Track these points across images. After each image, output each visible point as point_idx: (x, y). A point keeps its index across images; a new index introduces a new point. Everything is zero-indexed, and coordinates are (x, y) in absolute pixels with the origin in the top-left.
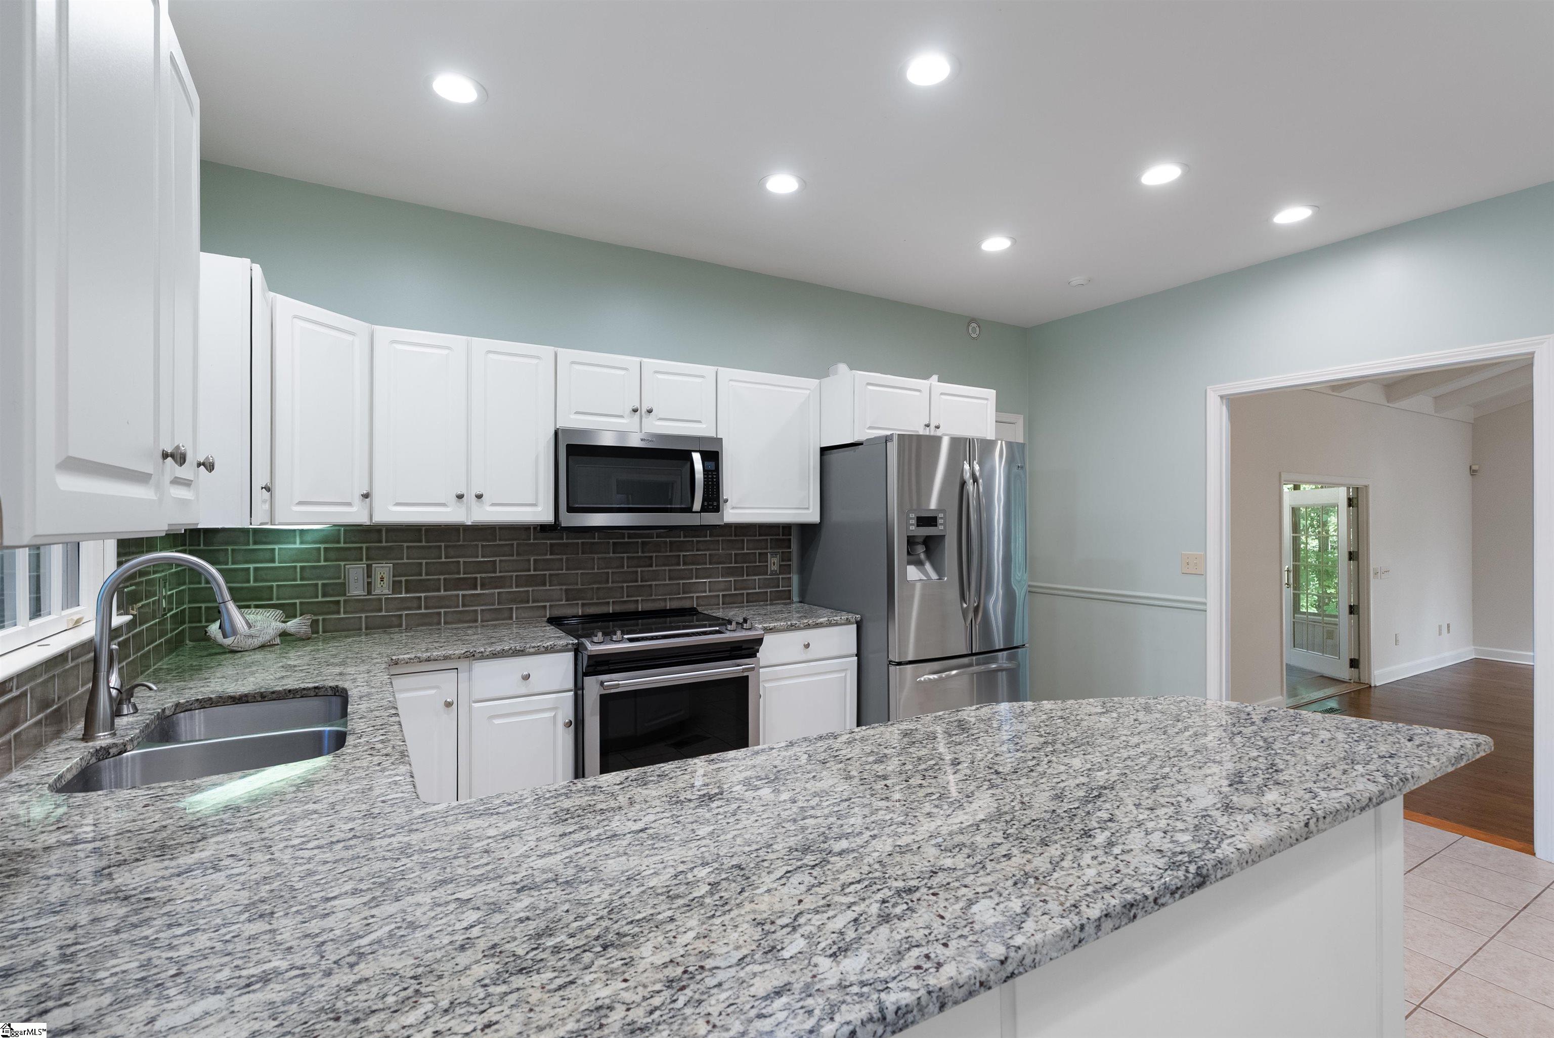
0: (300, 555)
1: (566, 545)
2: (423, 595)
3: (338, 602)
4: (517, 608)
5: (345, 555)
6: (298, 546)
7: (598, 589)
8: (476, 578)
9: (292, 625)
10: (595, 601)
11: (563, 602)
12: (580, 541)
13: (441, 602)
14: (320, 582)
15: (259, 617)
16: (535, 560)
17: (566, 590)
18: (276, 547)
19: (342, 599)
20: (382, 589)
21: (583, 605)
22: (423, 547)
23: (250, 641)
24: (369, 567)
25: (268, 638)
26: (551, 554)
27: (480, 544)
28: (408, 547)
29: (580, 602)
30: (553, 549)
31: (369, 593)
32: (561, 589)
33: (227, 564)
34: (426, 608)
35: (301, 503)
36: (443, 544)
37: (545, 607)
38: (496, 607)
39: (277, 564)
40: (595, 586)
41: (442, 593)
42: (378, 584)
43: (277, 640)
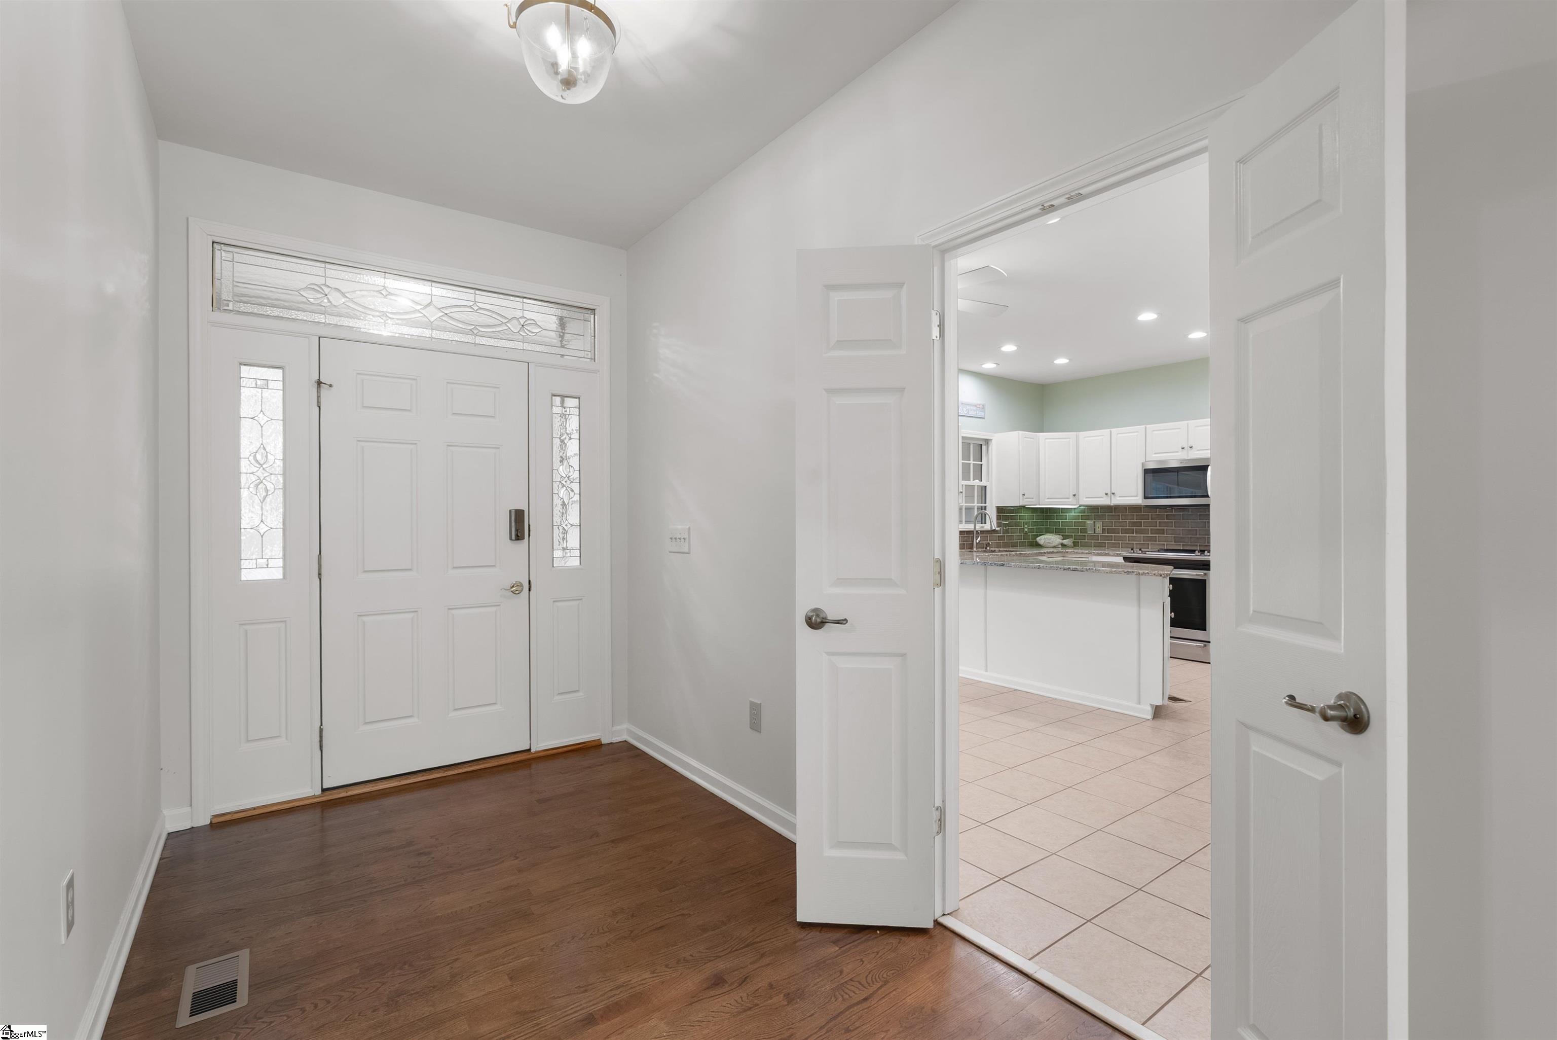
0: (1077, 517)
1: (1174, 515)
2: (1113, 535)
3: (1085, 536)
4: (1151, 544)
5: (1088, 518)
6: (1073, 514)
7: (1191, 537)
8: (1133, 529)
9: (1065, 542)
10: (1189, 544)
11: (1173, 543)
12: (1182, 513)
13: (1120, 538)
14: (1080, 528)
15: (1053, 537)
16: (1159, 522)
17: (1174, 537)
18: (1067, 514)
19: (1086, 534)
20: (1099, 530)
21: (1183, 545)
22: (1113, 515)
23: (1049, 544)
24: (1094, 522)
25: (1056, 545)
26: (1167, 519)
27: (1135, 514)
28: (1108, 515)
29: (1182, 544)
30: (1168, 517)
31: (1094, 533)
32: (1172, 537)
33: (1054, 519)
34: (1114, 541)
35: (1048, 499)
36: (1120, 514)
37: (1164, 544)
38: (1142, 542)
39: (1067, 521)
40: (1189, 536)
41: (1120, 534)
42: (1097, 529)
43: (1060, 546)
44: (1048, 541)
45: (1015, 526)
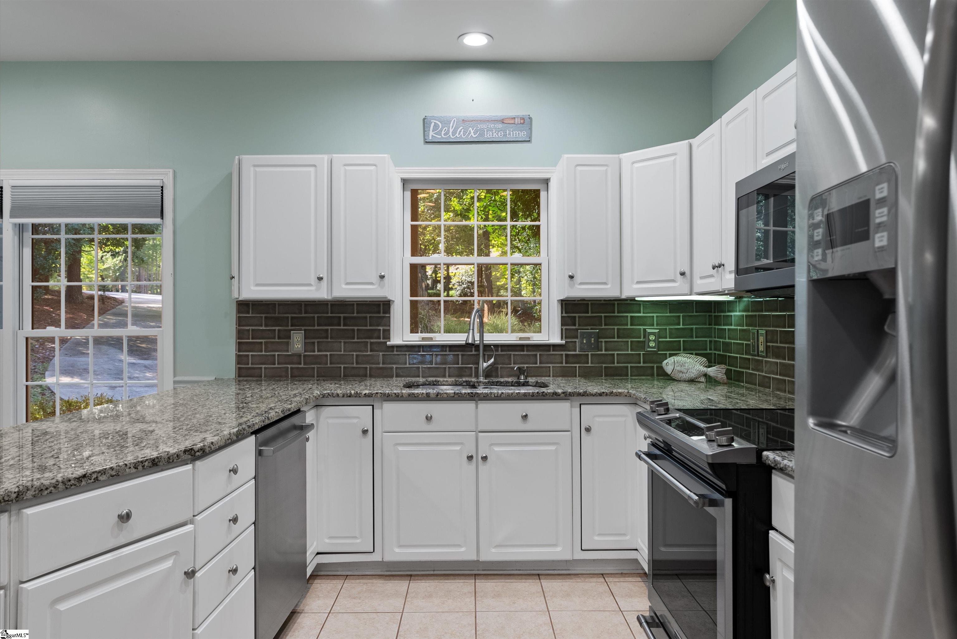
0: (739, 321)
2: (779, 361)
3: (749, 360)
5: (751, 321)
6: (738, 313)
14: (744, 343)
18: (733, 314)
19: (750, 357)
24: (758, 332)
28: (772, 316)
34: (780, 374)
39: (733, 327)
42: (761, 348)
43: (703, 379)
44: (678, 368)
45: (618, 337)
